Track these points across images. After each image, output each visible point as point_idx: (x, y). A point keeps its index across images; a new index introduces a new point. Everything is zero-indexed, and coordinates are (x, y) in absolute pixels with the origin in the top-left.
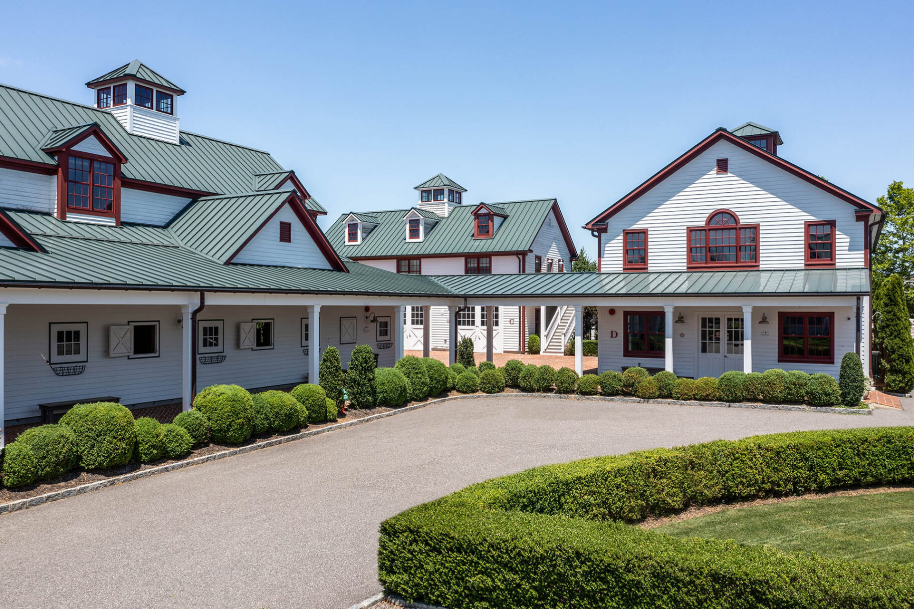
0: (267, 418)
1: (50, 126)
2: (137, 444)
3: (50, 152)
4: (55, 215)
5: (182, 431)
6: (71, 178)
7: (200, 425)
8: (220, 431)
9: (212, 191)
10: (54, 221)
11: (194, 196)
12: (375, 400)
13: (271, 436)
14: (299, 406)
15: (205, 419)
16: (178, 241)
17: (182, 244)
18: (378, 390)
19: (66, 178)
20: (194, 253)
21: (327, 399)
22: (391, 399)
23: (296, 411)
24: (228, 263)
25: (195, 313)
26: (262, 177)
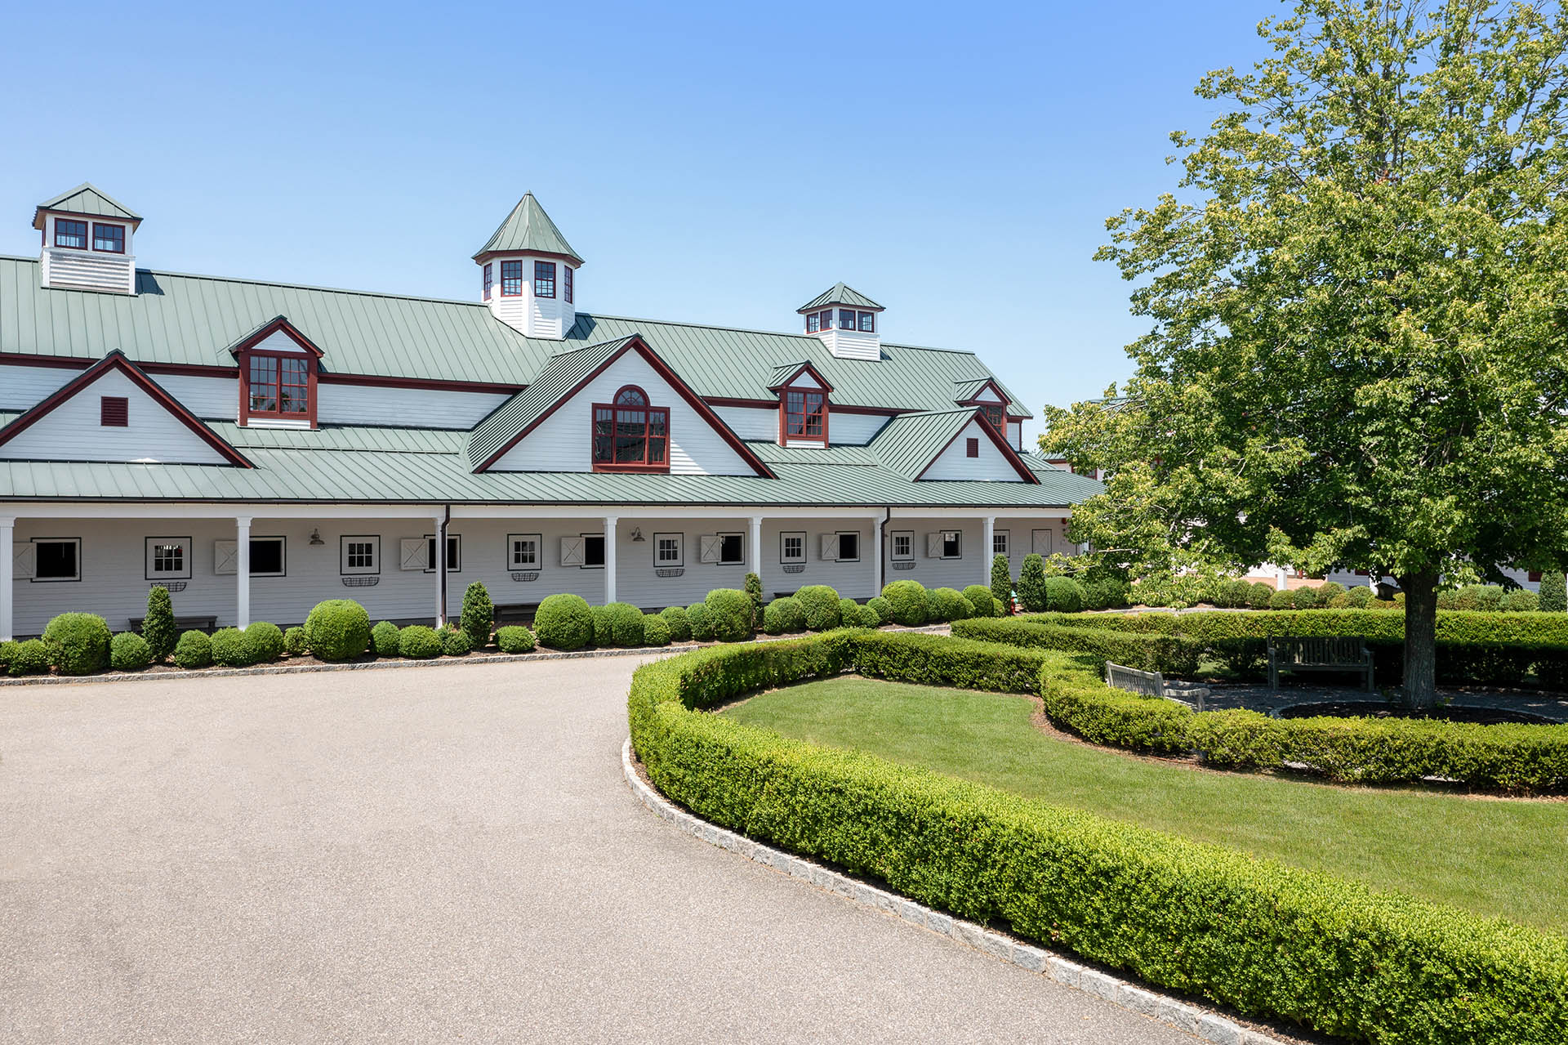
0: (937, 608)
1: (771, 363)
2: (841, 615)
3: (774, 390)
4: (778, 443)
5: (873, 610)
6: (790, 410)
7: (885, 608)
8: (900, 613)
9: (909, 407)
10: (777, 448)
11: (892, 414)
12: (1045, 605)
13: (942, 623)
14: (966, 601)
15: (889, 604)
16: (876, 460)
17: (880, 462)
18: (1048, 596)
19: (786, 411)
20: (890, 471)
21: (994, 599)
22: (1061, 605)
23: (962, 604)
24: (917, 480)
25: (883, 524)
26: (962, 385)
